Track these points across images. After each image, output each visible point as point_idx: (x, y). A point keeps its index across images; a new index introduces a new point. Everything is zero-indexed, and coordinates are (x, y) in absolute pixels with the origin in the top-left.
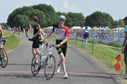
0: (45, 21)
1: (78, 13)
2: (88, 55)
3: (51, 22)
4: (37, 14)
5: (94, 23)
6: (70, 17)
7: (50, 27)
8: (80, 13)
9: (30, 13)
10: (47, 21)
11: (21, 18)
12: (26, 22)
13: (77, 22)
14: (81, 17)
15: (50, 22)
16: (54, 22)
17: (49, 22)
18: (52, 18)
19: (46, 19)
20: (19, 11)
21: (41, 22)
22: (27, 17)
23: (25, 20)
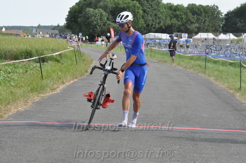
0: (140, 21)
1: (208, 6)
2: (231, 91)
3: (154, 23)
5: (242, 26)
6: (193, 14)
7: (150, 33)
8: (214, 5)
9: (111, 5)
10: (145, 22)
11: (93, 16)
12: (102, 24)
13: (207, 23)
14: (216, 13)
15: (150, 25)
16: (159, 23)
17: (148, 25)
18: (156, 15)
19: (143, 17)
20: (89, 2)
22: (104, 13)
23: (101, 19)
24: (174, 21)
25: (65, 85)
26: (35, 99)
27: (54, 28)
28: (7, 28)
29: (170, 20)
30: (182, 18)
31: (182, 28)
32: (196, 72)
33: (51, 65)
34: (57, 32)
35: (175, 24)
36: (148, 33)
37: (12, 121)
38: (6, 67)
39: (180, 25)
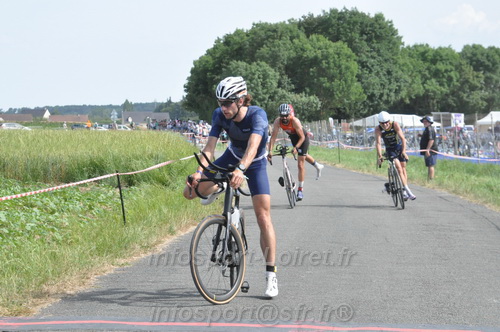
0: (353, 89)
3: (386, 91)
4: (320, 56)
6: (476, 69)
9: (286, 53)
10: (365, 88)
12: (267, 96)
15: (377, 95)
17: (373, 95)
18: (389, 73)
19: (359, 78)
20: (236, 47)
21: (338, 95)
22: (271, 72)
23: (263, 85)
24: (433, 85)
25: (175, 237)
26: (104, 269)
27: (160, 108)
28: (54, 111)
29: (423, 84)
30: (450, 79)
31: (450, 101)
32: (481, 201)
33: (147, 193)
34: (166, 116)
35: (433, 92)
36: (373, 114)
37: (49, 320)
38: (45, 200)
39: (447, 95)
